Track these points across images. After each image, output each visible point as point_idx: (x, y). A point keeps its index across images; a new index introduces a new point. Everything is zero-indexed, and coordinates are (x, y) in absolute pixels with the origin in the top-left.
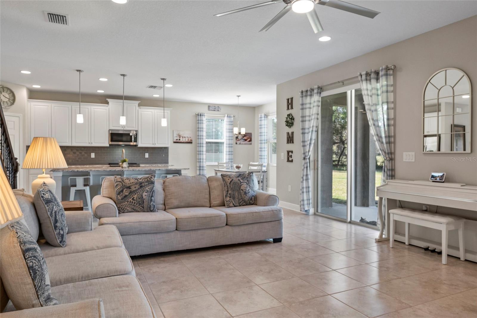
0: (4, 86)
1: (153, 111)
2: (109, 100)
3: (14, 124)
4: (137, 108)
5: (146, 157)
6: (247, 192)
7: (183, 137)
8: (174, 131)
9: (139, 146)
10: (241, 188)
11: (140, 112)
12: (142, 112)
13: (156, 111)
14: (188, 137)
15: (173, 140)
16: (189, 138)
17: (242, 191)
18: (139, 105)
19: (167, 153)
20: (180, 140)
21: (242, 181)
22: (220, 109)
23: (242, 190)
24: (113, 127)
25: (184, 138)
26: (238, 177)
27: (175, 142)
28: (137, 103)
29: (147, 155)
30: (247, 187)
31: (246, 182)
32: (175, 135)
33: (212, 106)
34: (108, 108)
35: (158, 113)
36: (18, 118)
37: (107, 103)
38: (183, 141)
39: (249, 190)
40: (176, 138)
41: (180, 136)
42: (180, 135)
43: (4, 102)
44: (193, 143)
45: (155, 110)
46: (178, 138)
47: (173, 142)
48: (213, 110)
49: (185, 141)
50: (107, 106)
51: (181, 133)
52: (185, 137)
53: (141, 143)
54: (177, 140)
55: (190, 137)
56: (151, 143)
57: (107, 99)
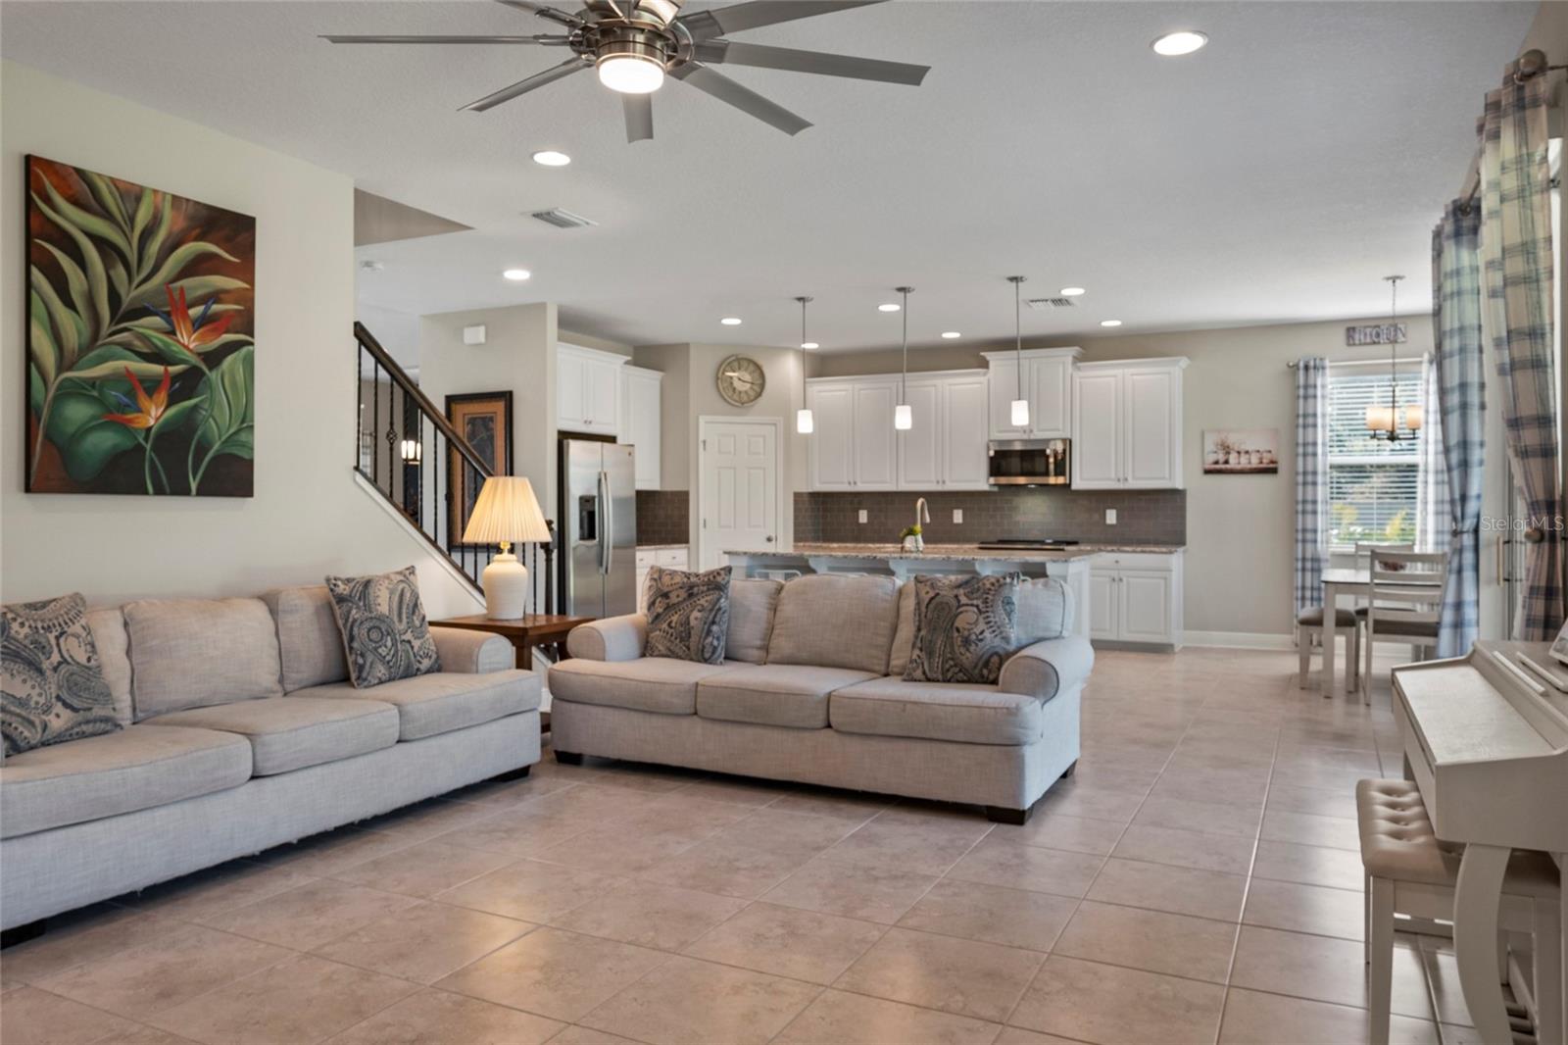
0: (740, 356)
1: (1118, 372)
2: (989, 356)
3: (764, 441)
4: (1070, 369)
5: (1108, 522)
6: (973, 637)
7: (1239, 453)
8: (1207, 436)
9: (1074, 487)
10: (956, 624)
11: (1077, 381)
12: (1084, 380)
13: (1129, 371)
14: (1258, 451)
15: (1203, 463)
16: (1265, 455)
17: (956, 634)
18: (1077, 359)
19: (1183, 509)
20: (1226, 462)
21: (964, 600)
22: (1400, 335)
23: (958, 630)
24: (1000, 432)
25: (1242, 454)
26: (959, 586)
27: (1208, 472)
28: (1070, 352)
29: (1111, 517)
30: (976, 623)
31: (977, 606)
32: (1210, 446)
33: (1366, 327)
34: (985, 379)
35: (1135, 377)
36: (773, 428)
37: (985, 364)
38: (1239, 467)
39: (982, 632)
40: (1212, 458)
41: (1227, 450)
42: (1228, 447)
43: (740, 392)
44: (1280, 470)
45: (1126, 370)
46: (1221, 457)
47: (1201, 471)
48: (1368, 340)
49: (1249, 466)
50: (985, 374)
51: (1233, 440)
52: (1247, 452)
53: (1081, 479)
54: (1217, 463)
55: (1270, 452)
56: (1113, 476)
57: (982, 354)
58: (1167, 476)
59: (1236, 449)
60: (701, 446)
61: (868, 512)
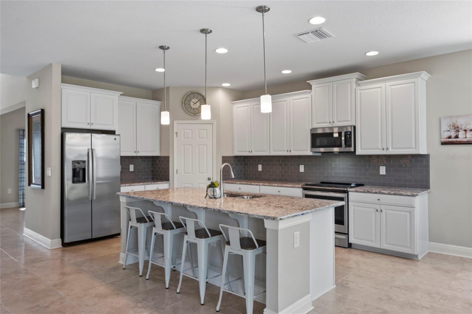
0: (193, 92)
1: (382, 85)
2: (311, 82)
4: (354, 85)
5: (381, 173)
7: (465, 131)
8: (442, 120)
9: (358, 153)
11: (358, 92)
12: (361, 91)
13: (388, 84)
15: (441, 138)
18: (358, 80)
19: (427, 167)
20: (457, 137)
24: (318, 123)
25: (468, 132)
27: (443, 143)
29: (383, 170)
32: (445, 127)
34: (309, 96)
35: (393, 87)
36: (212, 124)
37: (310, 87)
38: (465, 140)
40: (447, 134)
41: (457, 129)
42: (458, 127)
43: (194, 109)
46: (453, 134)
47: (439, 143)
50: (310, 93)
51: (461, 122)
52: (471, 130)
53: (361, 149)
54: (450, 137)
56: (380, 147)
57: (307, 82)
58: (414, 146)
59: (463, 128)
60: (175, 135)
61: (262, 166)
